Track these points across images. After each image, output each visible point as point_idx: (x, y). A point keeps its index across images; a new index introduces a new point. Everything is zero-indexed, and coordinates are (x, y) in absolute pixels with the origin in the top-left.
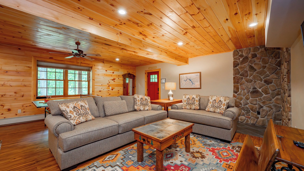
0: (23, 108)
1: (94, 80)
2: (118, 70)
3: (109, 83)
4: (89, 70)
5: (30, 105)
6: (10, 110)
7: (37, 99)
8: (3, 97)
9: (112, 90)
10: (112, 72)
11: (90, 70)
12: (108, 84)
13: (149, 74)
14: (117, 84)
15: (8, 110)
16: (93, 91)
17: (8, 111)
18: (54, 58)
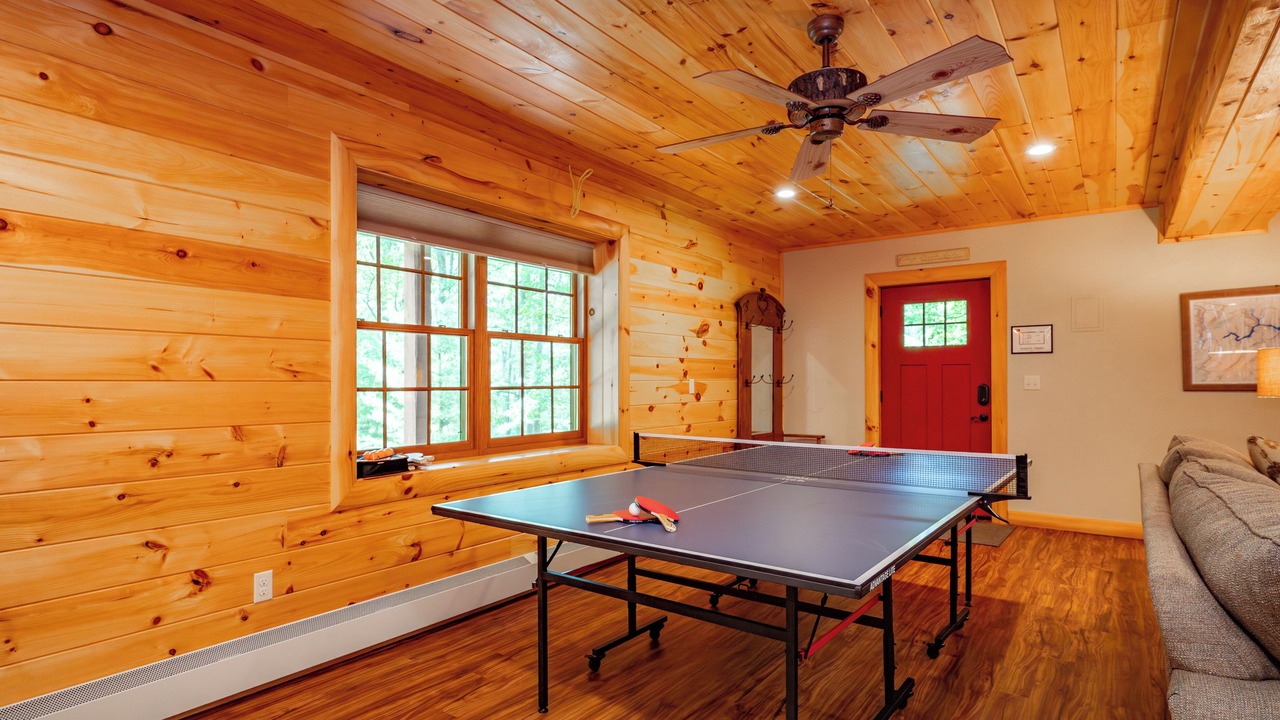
0: (284, 555)
1: (628, 332)
2: (718, 271)
3: (683, 355)
4: (589, 266)
5: (324, 533)
6: (208, 584)
7: (360, 475)
8: (163, 471)
9: (698, 397)
10: (695, 278)
11: (591, 265)
12: (682, 360)
13: (891, 300)
14: (715, 362)
15: (196, 582)
16: (625, 409)
17: (192, 588)
18: (445, 164)
